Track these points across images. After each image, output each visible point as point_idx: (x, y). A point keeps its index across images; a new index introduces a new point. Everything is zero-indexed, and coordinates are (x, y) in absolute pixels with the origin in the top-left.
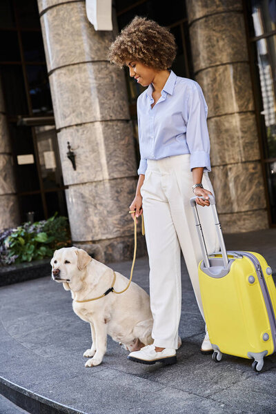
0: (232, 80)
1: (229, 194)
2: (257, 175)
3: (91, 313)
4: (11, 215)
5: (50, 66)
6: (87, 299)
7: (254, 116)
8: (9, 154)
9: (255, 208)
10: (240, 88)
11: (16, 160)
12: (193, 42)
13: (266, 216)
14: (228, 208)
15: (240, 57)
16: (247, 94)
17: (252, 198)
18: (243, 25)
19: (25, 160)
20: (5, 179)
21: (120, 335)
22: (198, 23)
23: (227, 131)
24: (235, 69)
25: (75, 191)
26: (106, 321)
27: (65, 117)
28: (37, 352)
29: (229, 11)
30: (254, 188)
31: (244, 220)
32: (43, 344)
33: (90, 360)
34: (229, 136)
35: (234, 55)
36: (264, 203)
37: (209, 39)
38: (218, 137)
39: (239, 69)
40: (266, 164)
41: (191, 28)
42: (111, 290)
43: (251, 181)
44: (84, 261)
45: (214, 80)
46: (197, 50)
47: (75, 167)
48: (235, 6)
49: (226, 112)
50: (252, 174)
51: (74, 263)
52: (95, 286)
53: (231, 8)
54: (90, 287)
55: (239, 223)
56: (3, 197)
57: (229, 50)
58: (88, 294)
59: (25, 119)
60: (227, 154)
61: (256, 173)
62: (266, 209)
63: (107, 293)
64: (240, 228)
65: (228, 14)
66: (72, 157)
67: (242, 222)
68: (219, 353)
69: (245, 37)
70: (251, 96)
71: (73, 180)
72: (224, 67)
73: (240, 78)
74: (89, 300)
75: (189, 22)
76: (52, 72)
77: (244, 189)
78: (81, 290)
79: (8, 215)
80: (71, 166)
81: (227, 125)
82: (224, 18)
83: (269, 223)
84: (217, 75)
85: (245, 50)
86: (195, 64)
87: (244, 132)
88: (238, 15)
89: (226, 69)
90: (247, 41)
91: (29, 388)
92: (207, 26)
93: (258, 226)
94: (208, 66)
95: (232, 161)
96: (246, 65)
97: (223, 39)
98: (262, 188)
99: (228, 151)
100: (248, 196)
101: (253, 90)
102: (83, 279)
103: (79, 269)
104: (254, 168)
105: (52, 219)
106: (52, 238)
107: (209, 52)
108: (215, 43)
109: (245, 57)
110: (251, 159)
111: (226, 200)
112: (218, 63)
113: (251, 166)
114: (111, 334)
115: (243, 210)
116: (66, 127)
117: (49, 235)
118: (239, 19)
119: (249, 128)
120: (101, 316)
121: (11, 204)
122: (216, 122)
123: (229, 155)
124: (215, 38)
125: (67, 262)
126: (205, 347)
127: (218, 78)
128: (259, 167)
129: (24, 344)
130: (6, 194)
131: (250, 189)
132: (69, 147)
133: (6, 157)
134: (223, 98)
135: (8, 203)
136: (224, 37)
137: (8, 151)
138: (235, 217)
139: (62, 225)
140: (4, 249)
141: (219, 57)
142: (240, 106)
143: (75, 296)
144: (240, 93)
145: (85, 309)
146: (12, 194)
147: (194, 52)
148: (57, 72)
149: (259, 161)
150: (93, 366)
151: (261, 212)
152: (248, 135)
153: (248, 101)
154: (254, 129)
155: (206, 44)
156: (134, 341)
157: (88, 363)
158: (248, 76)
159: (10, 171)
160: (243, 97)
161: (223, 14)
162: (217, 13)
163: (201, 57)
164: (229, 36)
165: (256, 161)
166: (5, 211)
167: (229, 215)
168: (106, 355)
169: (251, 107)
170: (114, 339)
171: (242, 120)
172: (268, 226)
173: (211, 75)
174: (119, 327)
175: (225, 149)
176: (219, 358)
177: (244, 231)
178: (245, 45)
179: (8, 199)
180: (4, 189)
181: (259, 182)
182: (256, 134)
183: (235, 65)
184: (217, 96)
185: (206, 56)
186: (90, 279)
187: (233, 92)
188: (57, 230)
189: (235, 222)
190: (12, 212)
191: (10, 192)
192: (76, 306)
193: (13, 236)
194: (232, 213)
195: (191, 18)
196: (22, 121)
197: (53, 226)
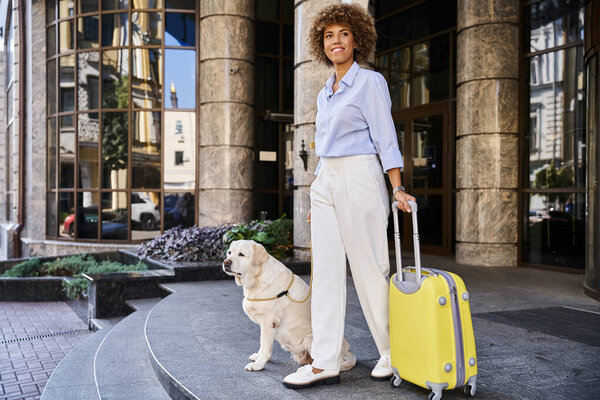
0: (496, 97)
1: (477, 221)
2: (511, 205)
3: (260, 315)
4: (243, 212)
5: (298, 59)
6: (258, 298)
7: (516, 139)
8: (251, 148)
9: (504, 241)
10: (505, 107)
11: (258, 156)
12: (459, 52)
13: (516, 251)
14: (473, 236)
15: (509, 72)
16: (511, 114)
17: (502, 230)
18: (517, 38)
19: (267, 156)
20: (242, 173)
21: (289, 343)
22: (467, 31)
23: (483, 151)
24: (502, 86)
25: (303, 193)
26: (274, 325)
27: (304, 113)
28: (206, 347)
29: (503, 22)
30: (506, 218)
31: (490, 252)
32: (217, 341)
33: (252, 364)
34: (485, 157)
35: (502, 70)
36: (515, 237)
37: (477, 50)
38: (473, 157)
39: (506, 85)
40: (523, 194)
41: (459, 37)
42: (285, 293)
43: (503, 210)
44: (260, 257)
45: (477, 94)
46: (462, 60)
47: (306, 167)
48: (511, 18)
49: (486, 131)
50: (506, 203)
51: (248, 257)
52: (269, 286)
53: (505, 19)
54: (262, 286)
55: (483, 255)
56: (238, 192)
57: (498, 64)
58: (260, 293)
59: (273, 115)
60: (480, 176)
61: (510, 203)
62: (516, 244)
63: (280, 296)
64: (484, 261)
65: (501, 26)
66: (304, 156)
67: (487, 255)
68: (398, 378)
69: (517, 52)
70: (517, 116)
71: (303, 180)
72: (489, 81)
73: (506, 96)
74: (259, 300)
75: (458, 30)
76: (298, 65)
77: (493, 219)
78: (253, 287)
79: (240, 211)
80: (303, 165)
81: (484, 145)
82: (496, 29)
83: (518, 260)
84: (481, 89)
85: (516, 66)
86: (458, 75)
87: (502, 155)
88: (513, 28)
89: (490, 85)
90: (520, 57)
91: (179, 379)
92: (476, 36)
93: (504, 262)
94: (472, 78)
95: (485, 186)
96: (515, 83)
97: (492, 52)
98: (515, 220)
99: (483, 174)
100: (498, 227)
101: (519, 111)
102: (257, 276)
103: (254, 265)
104: (508, 197)
105: (279, 221)
106: (273, 239)
107: (475, 63)
108: (483, 54)
109: (515, 73)
110: (506, 186)
111: (472, 228)
112: (483, 77)
113: (506, 193)
114: (280, 341)
115: (490, 241)
116: (303, 124)
117: (269, 236)
118: (513, 33)
119: (509, 151)
120: (270, 320)
121: (246, 200)
122: (473, 140)
123: (482, 179)
124: (483, 50)
125: (241, 255)
126: (377, 372)
127: (481, 93)
128: (515, 196)
129: (198, 338)
130: (241, 189)
131: (501, 220)
132: (303, 146)
133: (247, 150)
134: (484, 115)
135: (242, 199)
136: (493, 49)
137: (250, 145)
138: (480, 247)
139: (286, 227)
140: (221, 244)
141: (485, 70)
142: (502, 127)
143: (246, 293)
144: (504, 111)
145: (254, 309)
146: (248, 190)
147: (459, 63)
148: (303, 66)
149: (516, 190)
150: (253, 370)
151: (510, 246)
152: (507, 159)
153: (512, 122)
154: (515, 153)
155: (473, 56)
156: (303, 352)
157: (249, 366)
158: (515, 94)
159: (250, 166)
160: (507, 117)
161: (496, 25)
162: (490, 23)
163: (465, 68)
164: (499, 49)
165: (512, 189)
166: (237, 207)
167: (473, 245)
168: (269, 362)
169: (514, 129)
170: (283, 346)
171: (502, 141)
172: (516, 264)
173: (473, 88)
174: (289, 334)
175: (478, 172)
176: (397, 382)
177: (487, 265)
178: (516, 61)
179: (243, 195)
180: (240, 184)
181: (512, 213)
182: (516, 159)
183: (502, 81)
184: (477, 112)
185: (471, 68)
186: (264, 278)
187: (497, 109)
188: (280, 232)
189: (478, 253)
190: (245, 208)
191: (246, 187)
192: (246, 304)
193: (233, 231)
194: (477, 243)
195: (461, 25)
196: (270, 116)
197: (277, 227)
